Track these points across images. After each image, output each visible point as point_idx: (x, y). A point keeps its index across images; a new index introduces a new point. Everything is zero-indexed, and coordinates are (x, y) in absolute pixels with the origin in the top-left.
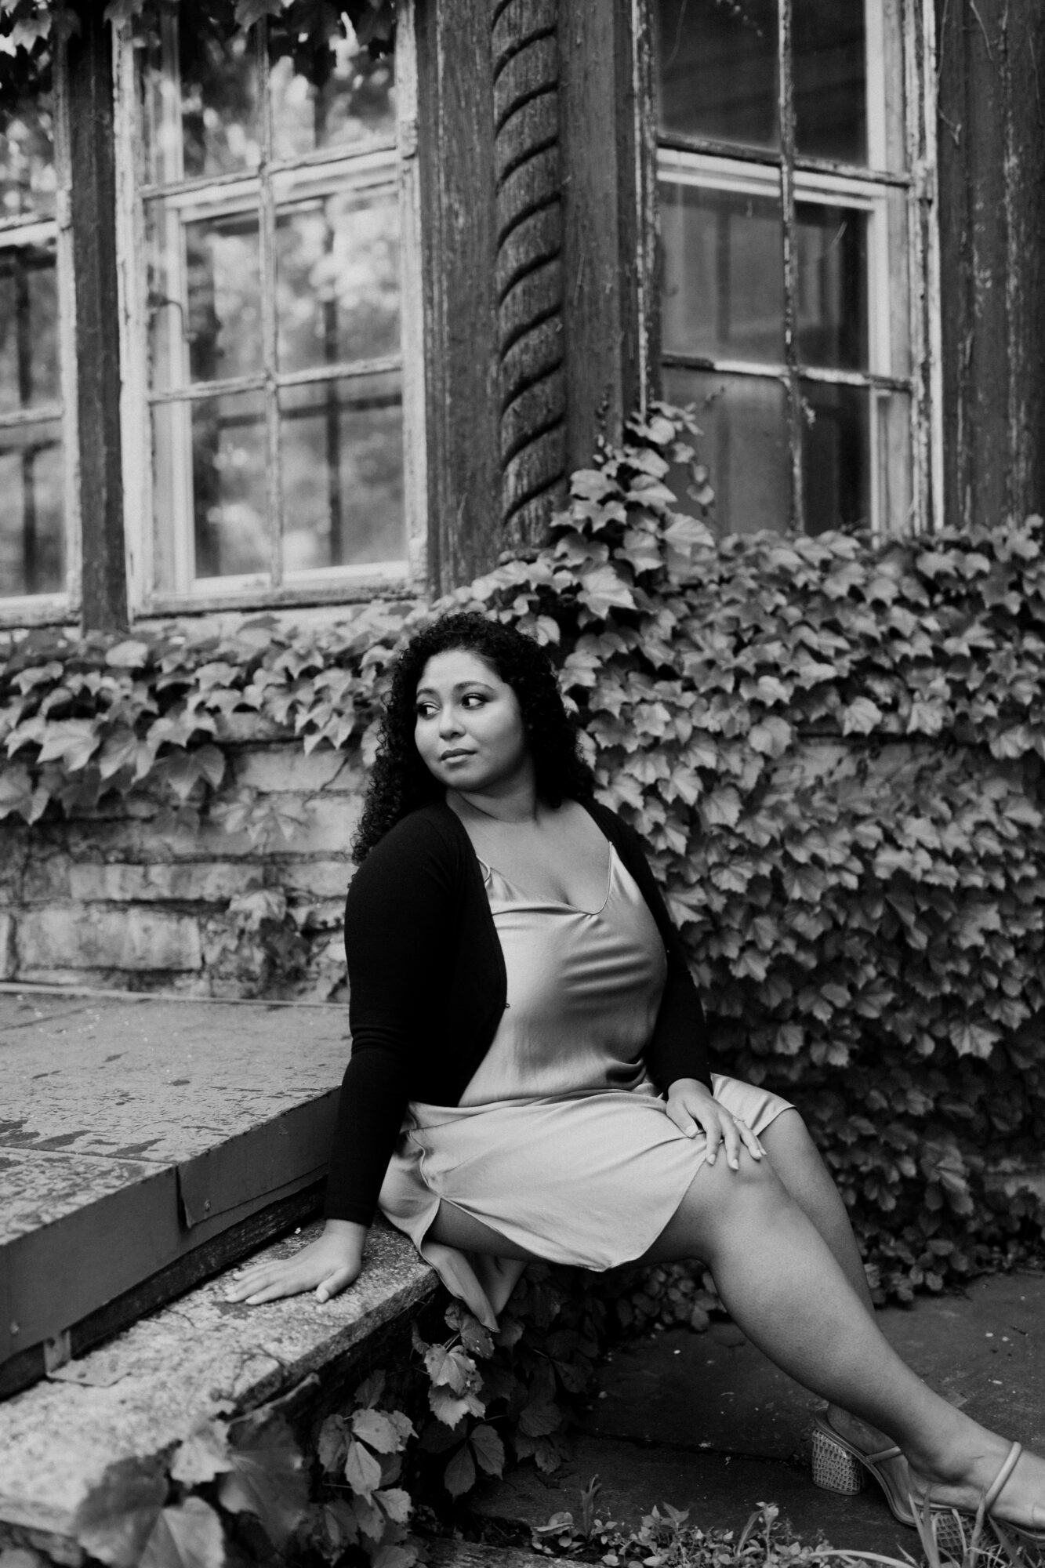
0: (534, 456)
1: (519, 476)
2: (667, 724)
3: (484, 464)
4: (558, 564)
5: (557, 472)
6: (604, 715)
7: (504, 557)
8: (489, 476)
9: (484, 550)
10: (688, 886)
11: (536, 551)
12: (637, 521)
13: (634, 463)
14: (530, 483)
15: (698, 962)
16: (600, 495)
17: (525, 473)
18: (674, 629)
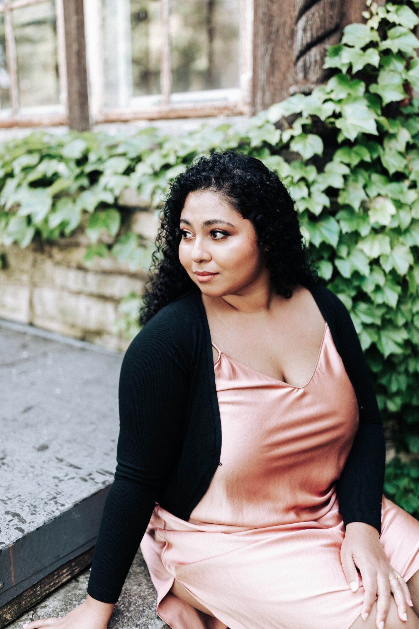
0: (317, 15)
1: (305, 30)
2: (393, 216)
3: (285, 23)
4: (327, 97)
5: (332, 26)
6: (348, 208)
7: (292, 89)
8: (287, 31)
9: (281, 84)
10: (396, 327)
11: (312, 86)
12: (388, 63)
13: (391, 18)
14: (312, 37)
15: (399, 373)
16: (363, 44)
17: (309, 28)
18: (408, 144)
